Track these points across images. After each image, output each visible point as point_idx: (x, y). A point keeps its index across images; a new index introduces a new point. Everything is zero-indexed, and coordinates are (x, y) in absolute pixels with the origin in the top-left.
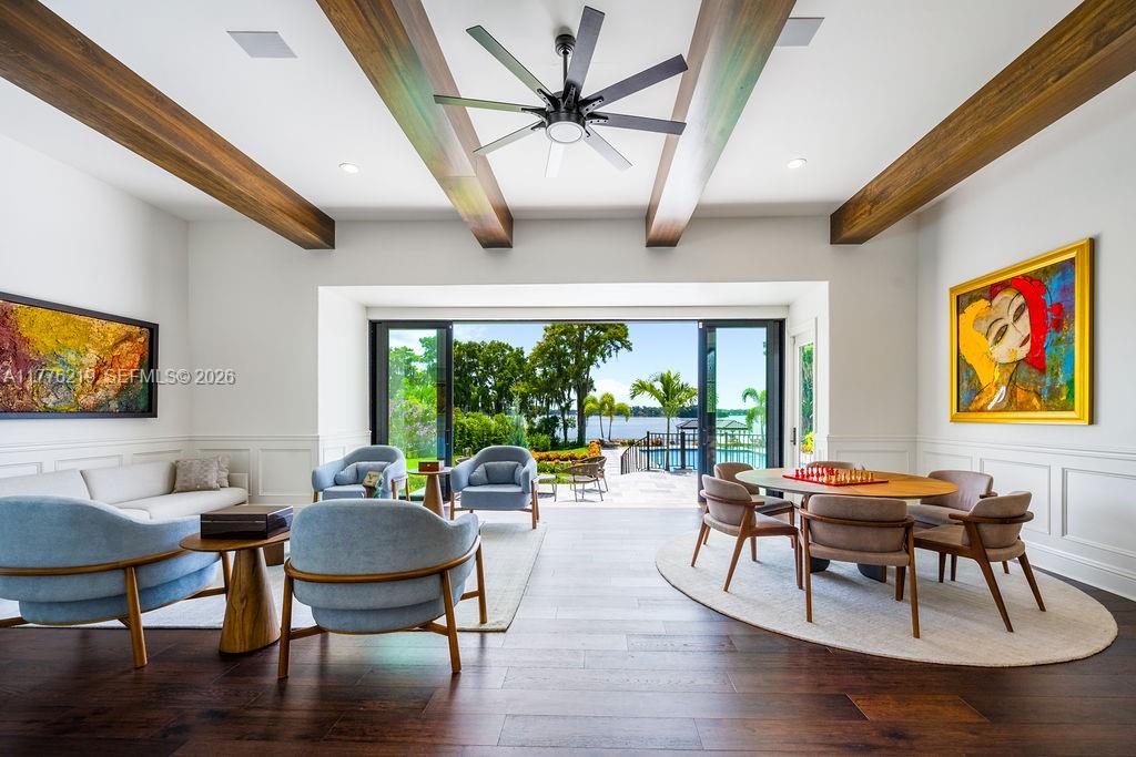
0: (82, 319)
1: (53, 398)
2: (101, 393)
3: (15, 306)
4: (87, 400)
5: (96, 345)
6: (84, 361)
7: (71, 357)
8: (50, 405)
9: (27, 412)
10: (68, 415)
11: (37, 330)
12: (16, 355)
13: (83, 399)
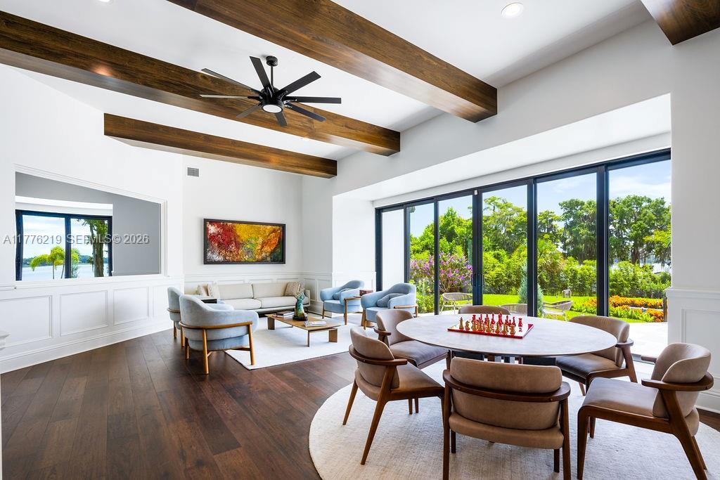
0: (256, 226)
1: (247, 256)
3: (235, 225)
4: (259, 257)
5: (262, 236)
6: (258, 242)
7: (253, 241)
8: (246, 259)
9: (240, 262)
10: (252, 263)
11: (242, 232)
12: (235, 242)
13: (257, 257)
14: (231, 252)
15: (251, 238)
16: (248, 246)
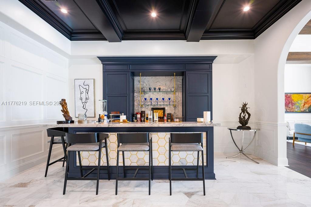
0: (302, 94)
1: (297, 109)
2: (305, 108)
3: (291, 95)
4: (302, 110)
5: (304, 99)
6: (302, 102)
7: (300, 102)
8: (296, 111)
9: (293, 112)
10: (299, 112)
11: (295, 98)
12: (291, 103)
13: (301, 110)
14: (289, 107)
15: (298, 100)
16: (298, 105)
